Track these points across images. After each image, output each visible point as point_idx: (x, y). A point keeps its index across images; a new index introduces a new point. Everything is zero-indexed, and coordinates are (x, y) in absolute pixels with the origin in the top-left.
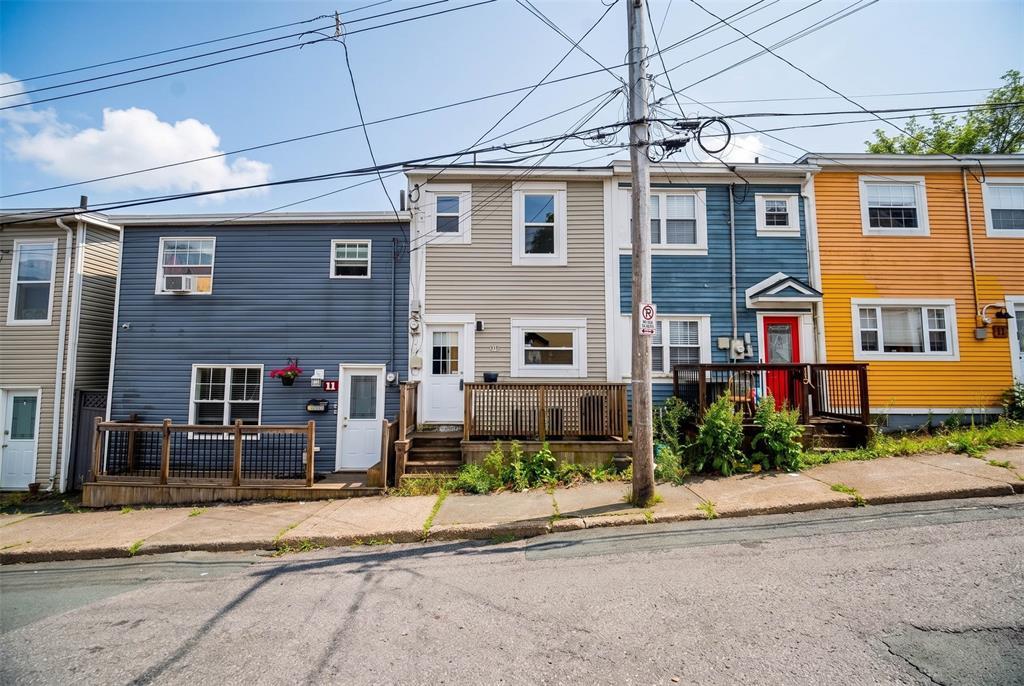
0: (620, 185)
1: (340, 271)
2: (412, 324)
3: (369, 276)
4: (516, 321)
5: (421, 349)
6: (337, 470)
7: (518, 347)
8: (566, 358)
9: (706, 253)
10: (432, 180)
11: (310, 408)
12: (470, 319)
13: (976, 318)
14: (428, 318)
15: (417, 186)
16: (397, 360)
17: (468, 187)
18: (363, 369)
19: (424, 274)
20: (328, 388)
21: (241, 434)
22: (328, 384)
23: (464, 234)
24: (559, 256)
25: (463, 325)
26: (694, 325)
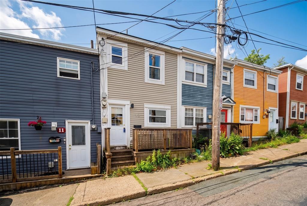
0: (183, 57)
1: (62, 74)
2: (102, 103)
3: (79, 79)
4: (146, 105)
5: (106, 114)
6: (68, 168)
7: (147, 115)
8: (163, 120)
9: (206, 87)
10: (110, 38)
11: (51, 141)
12: (128, 103)
13: (263, 113)
14: (109, 101)
15: (103, 39)
16: (95, 119)
17: (126, 45)
18: (78, 123)
19: (107, 81)
20: (60, 131)
21: (15, 155)
22: (60, 129)
23: (124, 66)
24: (162, 81)
25: (125, 105)
26: (202, 110)
